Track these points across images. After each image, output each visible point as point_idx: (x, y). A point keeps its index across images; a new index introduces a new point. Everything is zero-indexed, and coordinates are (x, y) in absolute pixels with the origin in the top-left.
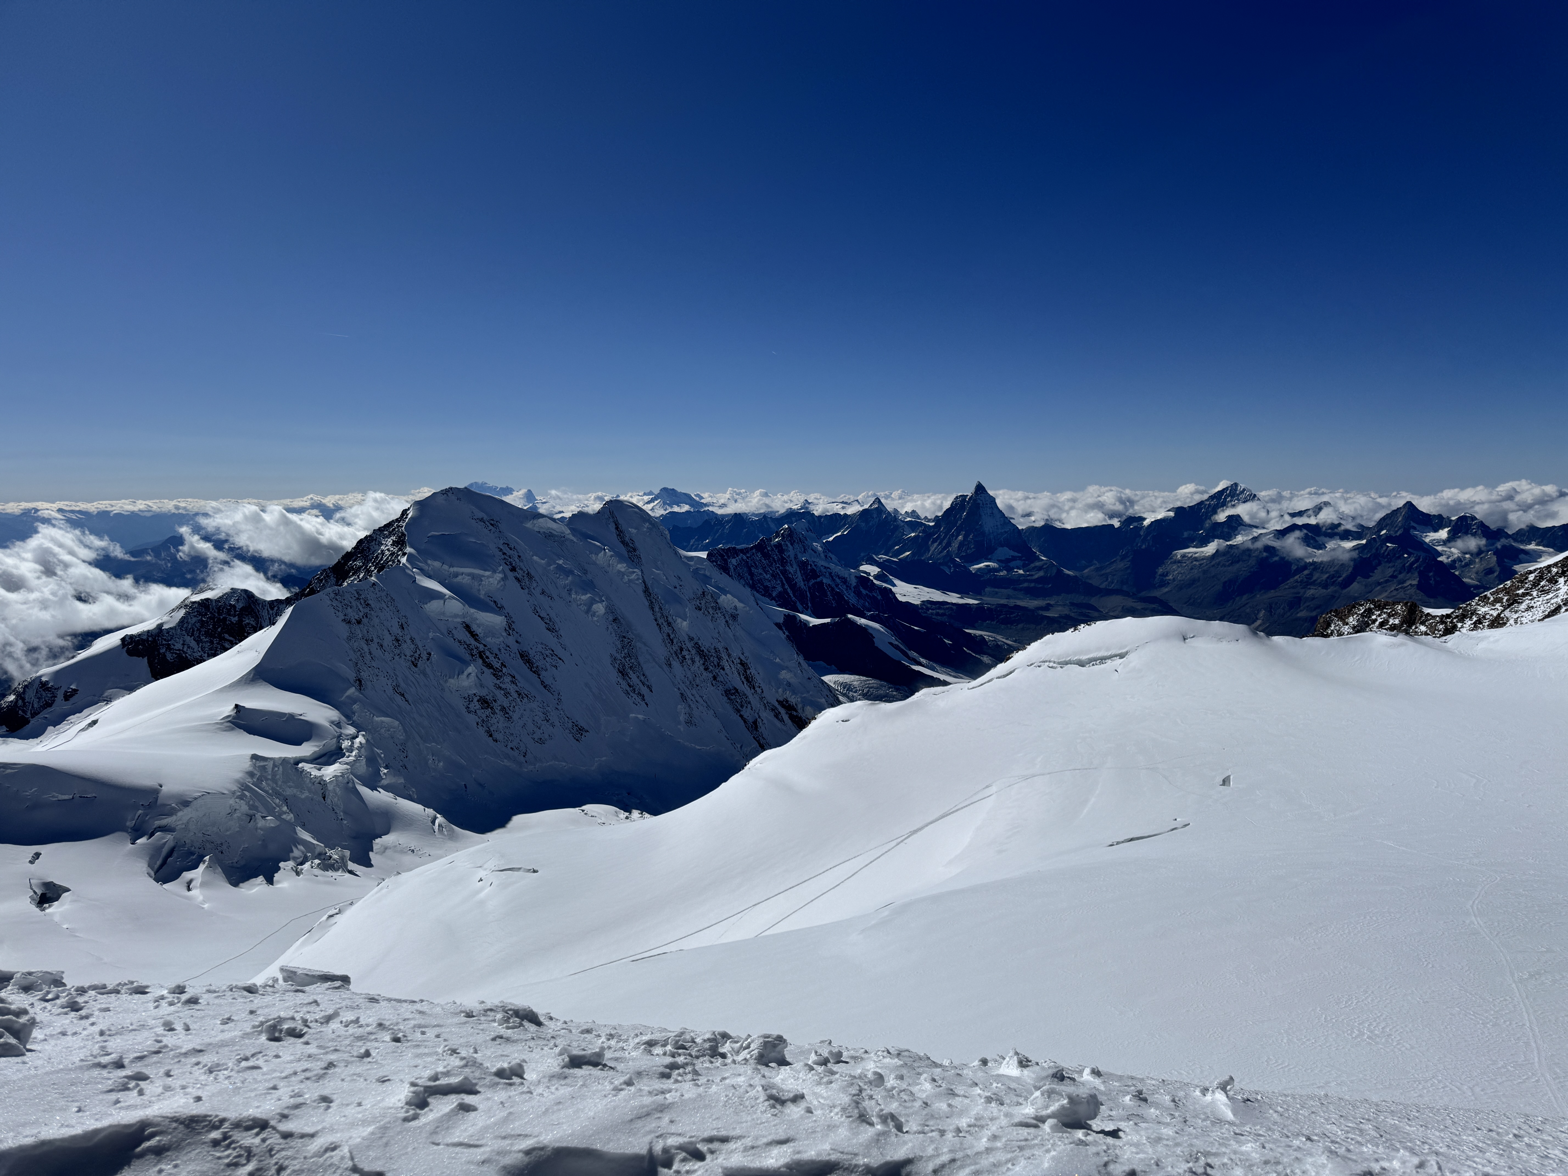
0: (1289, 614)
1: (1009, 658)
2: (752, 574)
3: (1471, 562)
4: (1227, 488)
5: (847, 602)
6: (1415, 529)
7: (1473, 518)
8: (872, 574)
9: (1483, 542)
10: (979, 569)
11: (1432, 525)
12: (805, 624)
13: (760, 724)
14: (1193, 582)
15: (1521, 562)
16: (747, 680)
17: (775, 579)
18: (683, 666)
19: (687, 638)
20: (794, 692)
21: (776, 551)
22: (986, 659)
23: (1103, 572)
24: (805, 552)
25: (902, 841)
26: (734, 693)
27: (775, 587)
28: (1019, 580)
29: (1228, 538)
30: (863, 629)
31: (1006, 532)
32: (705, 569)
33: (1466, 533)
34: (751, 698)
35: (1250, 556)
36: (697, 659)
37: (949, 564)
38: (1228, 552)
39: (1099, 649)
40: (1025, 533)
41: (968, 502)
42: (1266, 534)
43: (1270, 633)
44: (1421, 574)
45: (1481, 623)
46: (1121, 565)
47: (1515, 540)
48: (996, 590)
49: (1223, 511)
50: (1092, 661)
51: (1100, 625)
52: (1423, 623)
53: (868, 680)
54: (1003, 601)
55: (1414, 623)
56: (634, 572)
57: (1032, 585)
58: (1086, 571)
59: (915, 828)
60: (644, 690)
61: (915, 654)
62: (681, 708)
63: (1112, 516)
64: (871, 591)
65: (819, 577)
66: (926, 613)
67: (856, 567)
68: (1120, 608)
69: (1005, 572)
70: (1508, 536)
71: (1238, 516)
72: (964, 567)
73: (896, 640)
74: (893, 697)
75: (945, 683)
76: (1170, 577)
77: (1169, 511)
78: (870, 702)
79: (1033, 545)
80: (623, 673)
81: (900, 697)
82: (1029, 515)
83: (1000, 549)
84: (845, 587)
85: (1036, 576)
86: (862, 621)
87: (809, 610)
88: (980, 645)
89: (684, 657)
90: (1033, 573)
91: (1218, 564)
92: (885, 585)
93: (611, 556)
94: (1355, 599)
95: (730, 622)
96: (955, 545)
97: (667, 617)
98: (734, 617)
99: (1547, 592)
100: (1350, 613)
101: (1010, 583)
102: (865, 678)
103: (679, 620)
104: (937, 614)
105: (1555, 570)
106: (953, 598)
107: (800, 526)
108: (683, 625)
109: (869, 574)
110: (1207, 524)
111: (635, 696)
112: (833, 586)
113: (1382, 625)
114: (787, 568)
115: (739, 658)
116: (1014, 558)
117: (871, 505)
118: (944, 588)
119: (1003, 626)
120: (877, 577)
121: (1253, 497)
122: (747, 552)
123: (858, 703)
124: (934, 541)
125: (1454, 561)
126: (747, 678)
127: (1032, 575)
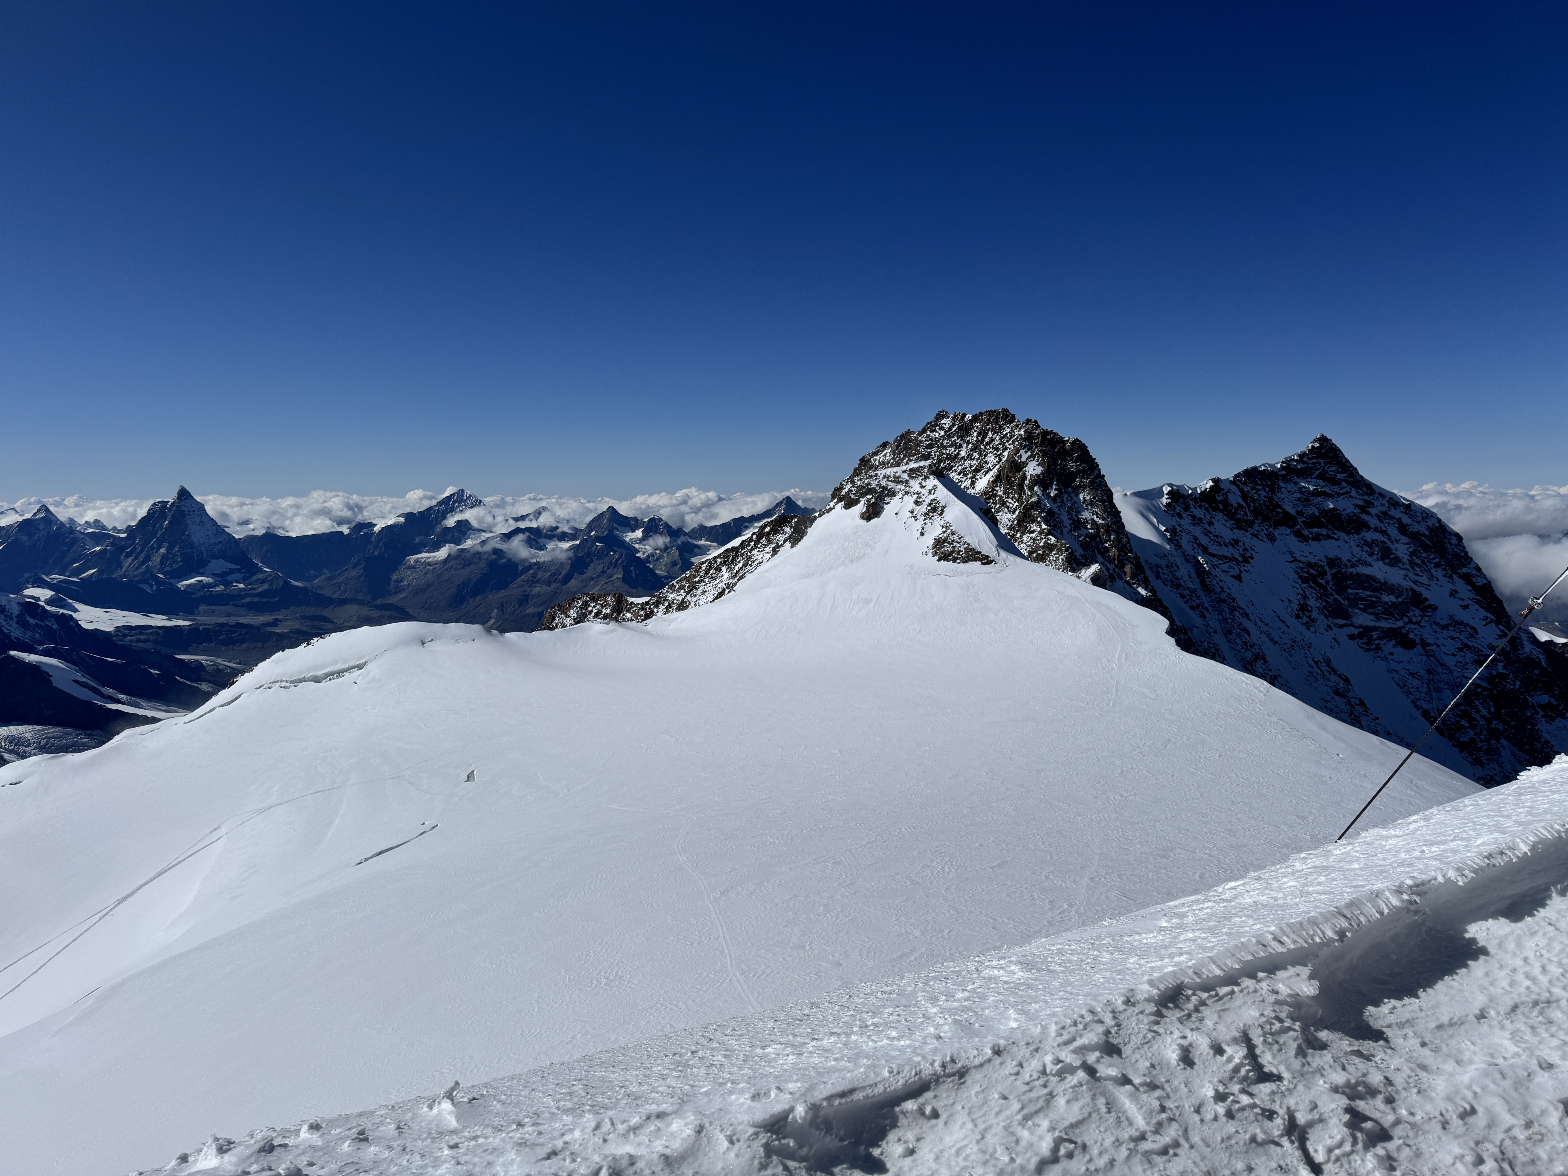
0: (519, 611)
1: (233, 683)
3: (661, 557)
4: (454, 494)
5: (8, 636)
6: (617, 530)
7: (660, 520)
8: (42, 599)
9: (668, 539)
10: (190, 585)
11: (630, 526)
14: (428, 586)
15: (696, 555)
22: (205, 687)
23: (335, 581)
25: (107, 914)
28: (240, 595)
29: (458, 543)
30: (35, 668)
31: (220, 542)
33: (656, 532)
35: (480, 559)
37: (150, 581)
38: (459, 556)
39: (335, 662)
40: (243, 543)
41: (170, 509)
42: (493, 538)
43: (503, 630)
44: (624, 568)
45: (671, 607)
46: (354, 573)
47: (691, 537)
48: (213, 607)
49: (452, 516)
50: (329, 676)
51: (335, 637)
52: (628, 611)
53: (46, 729)
54: (222, 620)
55: (621, 612)
57: (256, 599)
58: (316, 581)
59: (124, 895)
61: (111, 690)
63: (340, 522)
64: (42, 620)
66: (123, 640)
67: (19, 590)
68: (355, 618)
69: (222, 587)
70: (685, 534)
71: (467, 521)
72: (170, 584)
73: (83, 676)
74: (84, 745)
75: (155, 720)
76: (405, 583)
77: (399, 516)
78: (51, 755)
79: (254, 555)
81: (93, 744)
82: (246, 522)
83: (214, 561)
85: (260, 590)
86: (32, 658)
88: (196, 672)
90: (256, 586)
91: (451, 568)
92: (62, 611)
94: (575, 593)
96: (156, 559)
99: (715, 579)
100: (571, 606)
101: (229, 599)
102: (40, 727)
104: (138, 641)
105: (719, 560)
106: (158, 620)
109: (38, 599)
110: (438, 529)
113: (597, 615)
116: (231, 572)
117: (35, 515)
118: (143, 609)
119: (223, 648)
120: (49, 602)
121: (479, 503)
123: (33, 759)
124: (128, 555)
125: (648, 556)
127: (255, 589)
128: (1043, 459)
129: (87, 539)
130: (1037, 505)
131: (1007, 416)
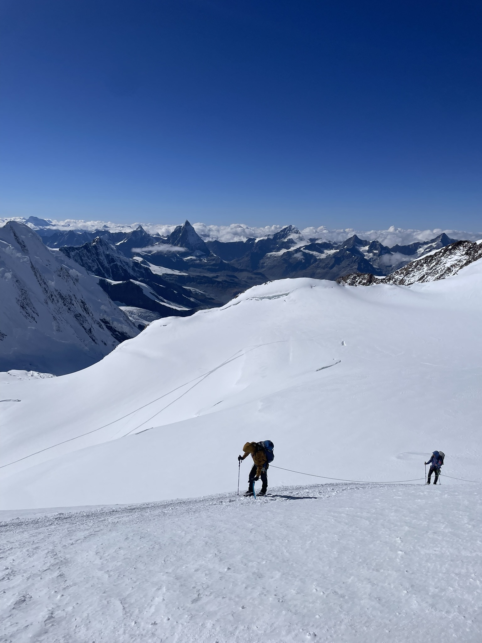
2: (82, 260)
3: (376, 259)
5: (129, 274)
6: (357, 245)
7: (378, 242)
8: (139, 261)
10: (188, 260)
12: (110, 284)
13: (92, 330)
14: (274, 267)
16: (85, 310)
17: (94, 262)
18: (53, 304)
19: (54, 290)
20: (108, 315)
21: (94, 249)
22: (192, 299)
24: (108, 250)
25: (207, 376)
26: (79, 316)
27: (94, 266)
28: (205, 265)
30: (138, 287)
31: (199, 243)
32: (61, 257)
34: (87, 318)
36: (60, 300)
37: (174, 257)
39: (277, 292)
40: (207, 244)
42: (302, 247)
49: (286, 237)
53: (140, 309)
54: (198, 274)
55: (371, 282)
56: (26, 257)
57: (210, 267)
59: (211, 370)
60: (35, 315)
61: (161, 297)
62: (54, 323)
64: (140, 269)
65: (115, 262)
66: (165, 279)
67: (132, 258)
69: (199, 261)
73: (153, 291)
77: (265, 236)
80: (23, 307)
82: (208, 236)
84: (127, 266)
85: (212, 263)
86: (137, 283)
87: (111, 277)
88: (189, 293)
89: (53, 299)
90: (210, 262)
91: (284, 259)
92: (146, 266)
93: (13, 249)
95: (75, 282)
97: (44, 280)
98: (77, 280)
99: (420, 270)
100: (348, 278)
101: (200, 266)
103: (50, 281)
104: (170, 280)
106: (177, 272)
107: (105, 238)
108: (52, 284)
110: (280, 242)
111: (30, 318)
112: (122, 266)
113: (360, 283)
114: (100, 257)
115: (81, 300)
116: (202, 255)
117: (137, 229)
118: (172, 268)
119: (199, 285)
120: (142, 262)
121: (297, 231)
122: (79, 249)
125: (370, 259)
126: (85, 309)
127: (210, 263)
129: (154, 239)
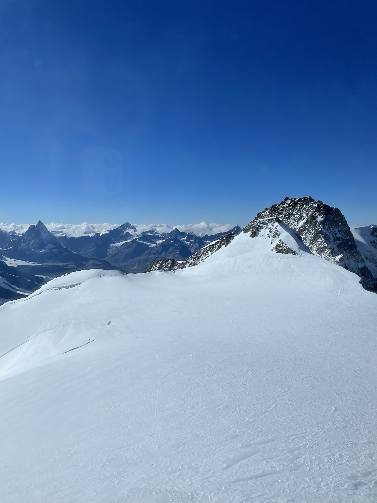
0: (145, 264)
1: (41, 287)
3: (192, 246)
4: (125, 224)
6: (178, 236)
7: (193, 233)
10: (41, 252)
11: (182, 236)
14: (116, 255)
23: (87, 252)
29: (126, 240)
31: (51, 239)
33: (191, 238)
37: (29, 251)
38: (126, 245)
39: (72, 282)
40: (58, 239)
41: (35, 228)
43: (127, 273)
44: (180, 250)
45: (190, 265)
46: (92, 249)
47: (203, 239)
48: (48, 260)
50: (70, 286)
51: (74, 273)
52: (176, 266)
54: (50, 264)
55: (173, 266)
58: (80, 252)
61: (15, 286)
66: (20, 270)
71: (129, 233)
72: (35, 252)
75: (26, 296)
76: (109, 253)
77: (107, 231)
79: (61, 243)
83: (48, 245)
91: (123, 248)
96: (31, 244)
100: (157, 263)
105: (207, 249)
106: (31, 264)
113: (166, 267)
118: (27, 260)
124: (23, 242)
128: (324, 215)
129: (10, 237)
130: (321, 232)
131: (311, 199)
